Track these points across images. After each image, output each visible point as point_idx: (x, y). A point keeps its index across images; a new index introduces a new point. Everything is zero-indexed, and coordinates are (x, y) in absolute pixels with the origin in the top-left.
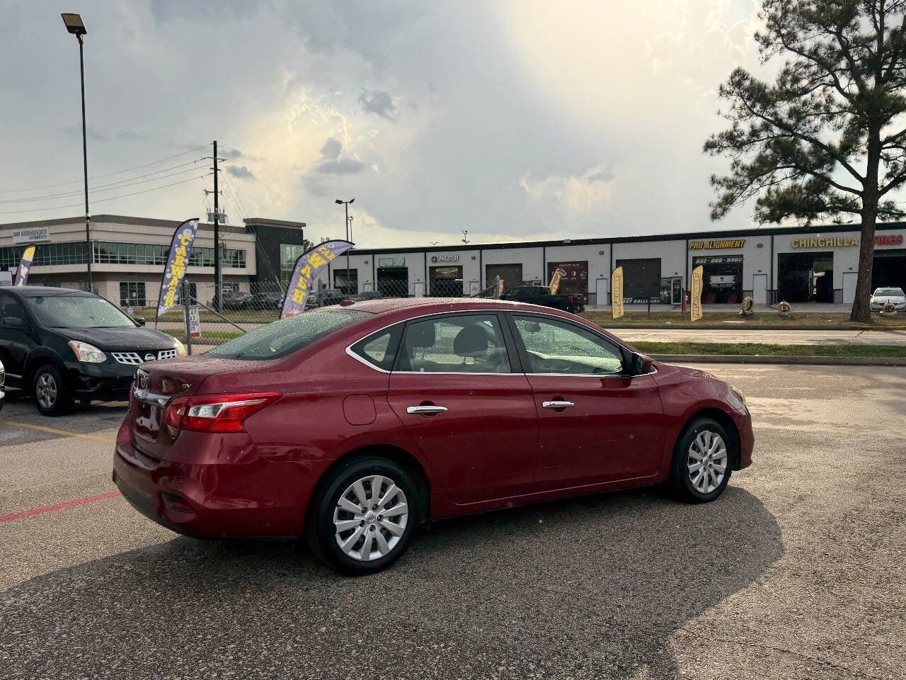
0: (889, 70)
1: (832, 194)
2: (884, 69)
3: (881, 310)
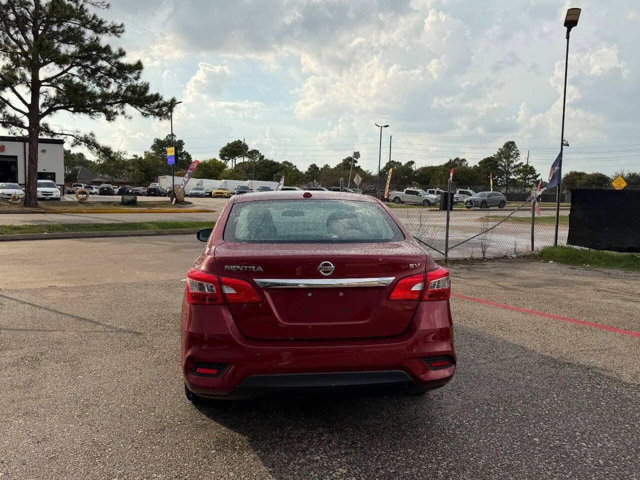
0: (44, 31)
1: (5, 112)
2: (41, 30)
3: (10, 199)
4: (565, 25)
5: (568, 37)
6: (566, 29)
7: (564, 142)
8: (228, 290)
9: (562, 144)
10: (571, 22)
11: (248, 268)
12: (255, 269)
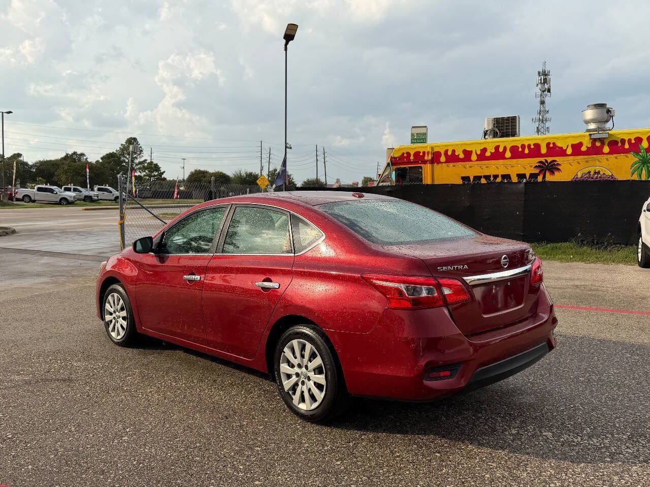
4: (285, 38)
5: (286, 49)
6: (284, 41)
7: (288, 145)
8: (447, 291)
9: (286, 147)
10: (289, 37)
11: (457, 268)
12: (463, 268)
